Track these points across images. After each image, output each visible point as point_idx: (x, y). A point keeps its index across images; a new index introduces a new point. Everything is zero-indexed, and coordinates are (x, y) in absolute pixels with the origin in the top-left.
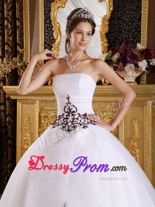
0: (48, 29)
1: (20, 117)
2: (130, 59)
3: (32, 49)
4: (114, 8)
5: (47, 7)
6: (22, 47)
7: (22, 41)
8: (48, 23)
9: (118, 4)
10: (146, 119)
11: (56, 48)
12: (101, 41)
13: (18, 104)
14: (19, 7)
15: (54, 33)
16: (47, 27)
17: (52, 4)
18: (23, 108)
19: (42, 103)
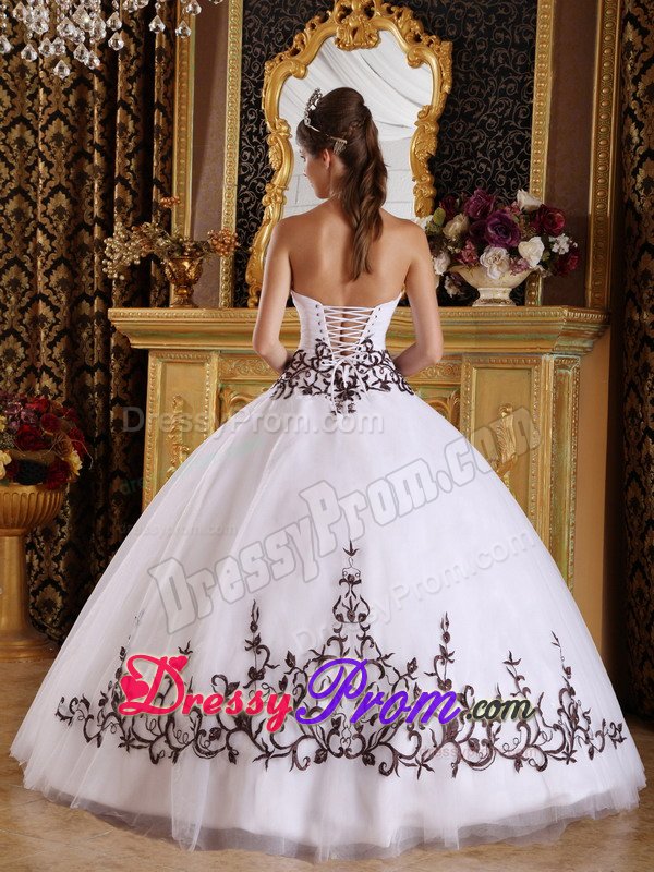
0: (251, 139)
1: (158, 405)
2: (497, 233)
3: (200, 198)
4: (453, 85)
5: (250, 72)
6: (167, 193)
7: (168, 175)
8: (252, 121)
9: (467, 77)
10: (538, 405)
11: (275, 196)
12: (414, 180)
13: (151, 364)
14: (165, 71)
15: (270, 153)
16: (250, 134)
17: (267, 66)
18: (168, 376)
19: (230, 363)
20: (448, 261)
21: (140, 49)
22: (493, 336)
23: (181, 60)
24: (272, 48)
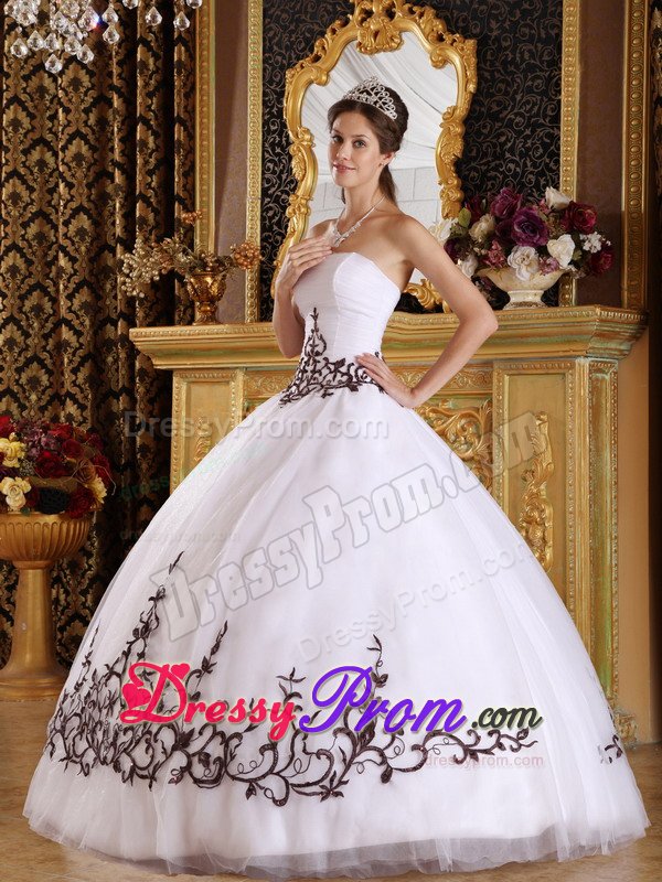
0: (273, 150)
2: (524, 231)
3: (223, 213)
4: (479, 84)
5: (271, 82)
6: (190, 208)
7: (191, 191)
8: (274, 132)
9: (492, 75)
10: (573, 411)
11: (299, 207)
12: (440, 184)
13: (175, 385)
14: (185, 84)
15: (293, 163)
16: (273, 145)
17: (288, 74)
18: (193, 396)
19: (256, 381)
20: (476, 264)
21: (159, 63)
22: (524, 340)
23: (202, 73)
24: (294, 56)
